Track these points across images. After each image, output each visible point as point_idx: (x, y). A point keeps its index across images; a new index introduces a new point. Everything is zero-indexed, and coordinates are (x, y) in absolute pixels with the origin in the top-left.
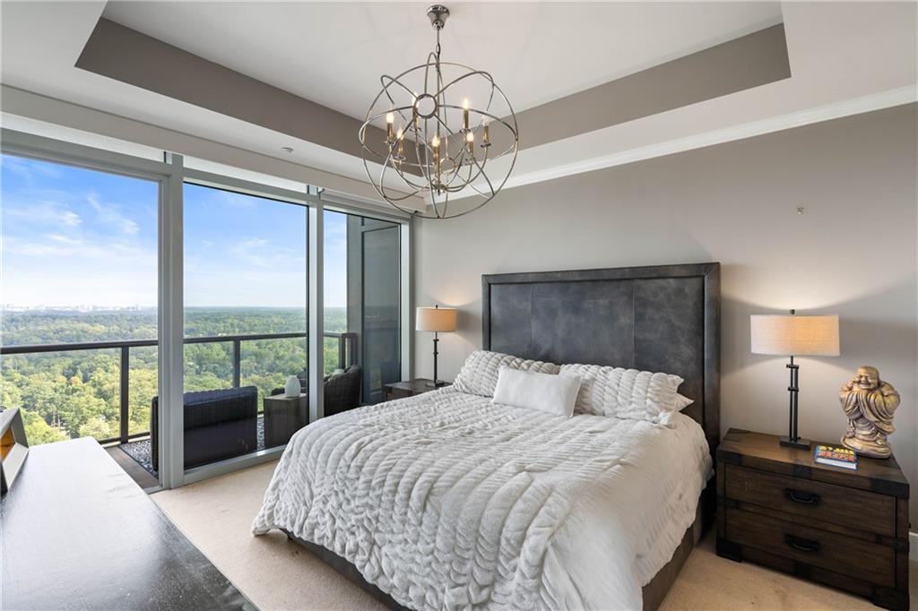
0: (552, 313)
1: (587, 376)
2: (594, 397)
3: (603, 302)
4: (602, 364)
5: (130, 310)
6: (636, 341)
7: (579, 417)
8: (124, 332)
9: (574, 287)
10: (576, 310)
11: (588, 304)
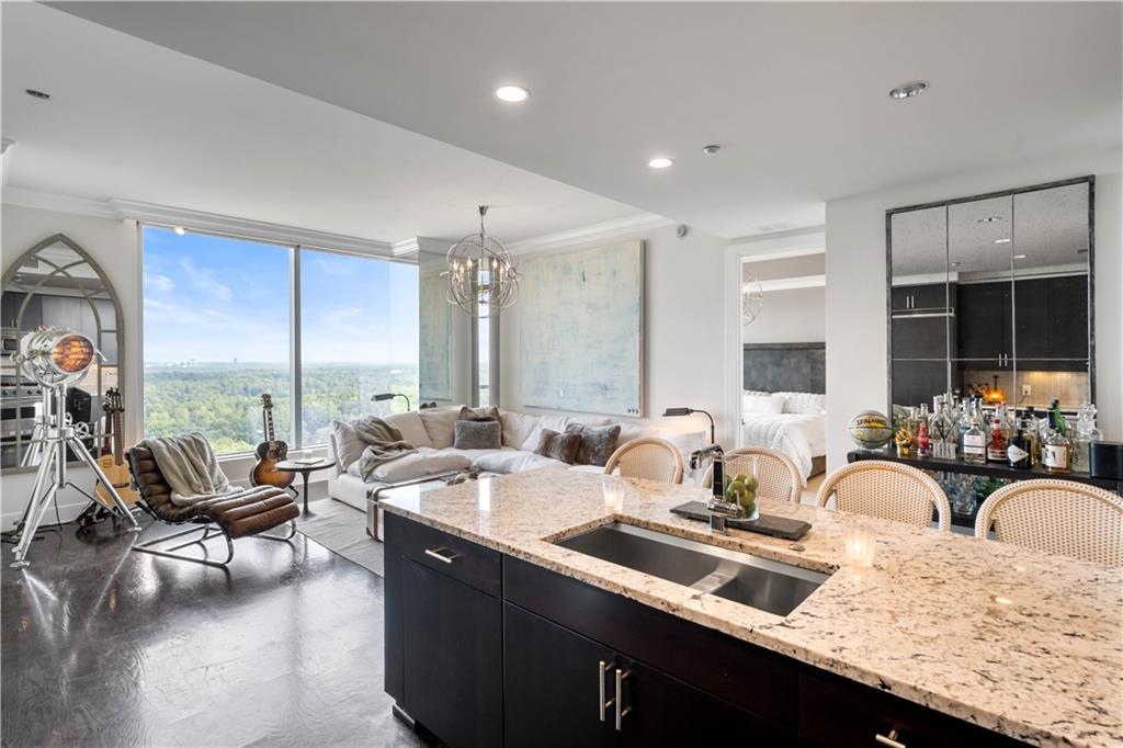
0: (764, 366)
1: (787, 397)
2: (791, 406)
3: (794, 360)
4: (794, 391)
5: (185, 366)
6: (812, 381)
7: (785, 415)
8: (180, 393)
9: (777, 352)
10: (778, 365)
11: (785, 361)
